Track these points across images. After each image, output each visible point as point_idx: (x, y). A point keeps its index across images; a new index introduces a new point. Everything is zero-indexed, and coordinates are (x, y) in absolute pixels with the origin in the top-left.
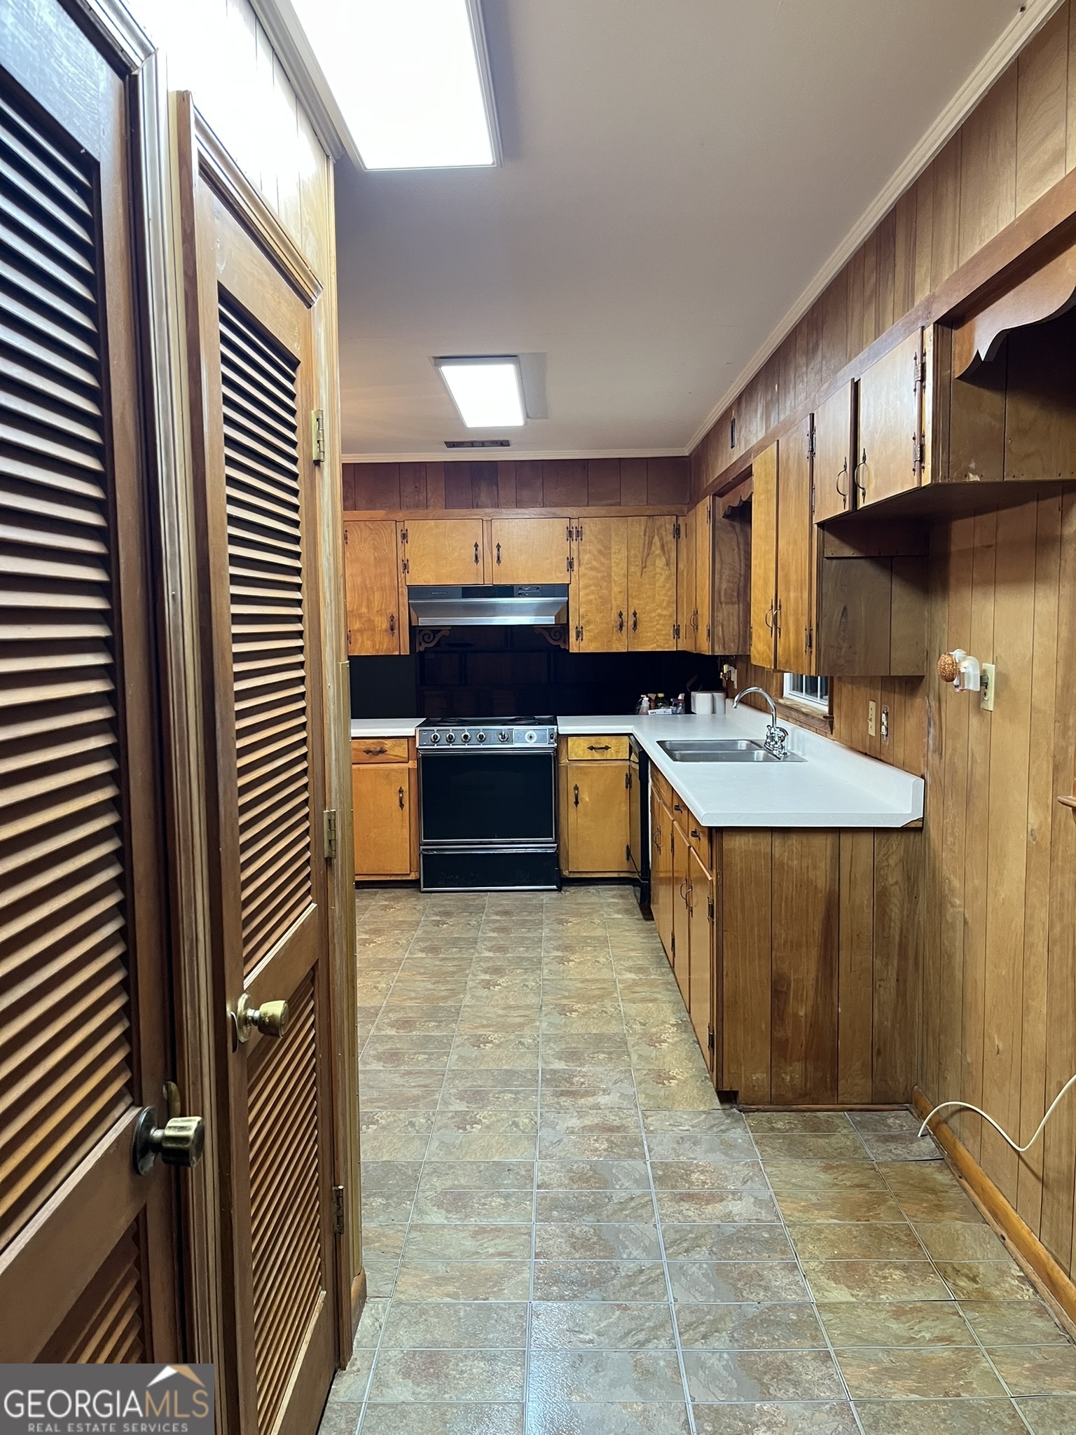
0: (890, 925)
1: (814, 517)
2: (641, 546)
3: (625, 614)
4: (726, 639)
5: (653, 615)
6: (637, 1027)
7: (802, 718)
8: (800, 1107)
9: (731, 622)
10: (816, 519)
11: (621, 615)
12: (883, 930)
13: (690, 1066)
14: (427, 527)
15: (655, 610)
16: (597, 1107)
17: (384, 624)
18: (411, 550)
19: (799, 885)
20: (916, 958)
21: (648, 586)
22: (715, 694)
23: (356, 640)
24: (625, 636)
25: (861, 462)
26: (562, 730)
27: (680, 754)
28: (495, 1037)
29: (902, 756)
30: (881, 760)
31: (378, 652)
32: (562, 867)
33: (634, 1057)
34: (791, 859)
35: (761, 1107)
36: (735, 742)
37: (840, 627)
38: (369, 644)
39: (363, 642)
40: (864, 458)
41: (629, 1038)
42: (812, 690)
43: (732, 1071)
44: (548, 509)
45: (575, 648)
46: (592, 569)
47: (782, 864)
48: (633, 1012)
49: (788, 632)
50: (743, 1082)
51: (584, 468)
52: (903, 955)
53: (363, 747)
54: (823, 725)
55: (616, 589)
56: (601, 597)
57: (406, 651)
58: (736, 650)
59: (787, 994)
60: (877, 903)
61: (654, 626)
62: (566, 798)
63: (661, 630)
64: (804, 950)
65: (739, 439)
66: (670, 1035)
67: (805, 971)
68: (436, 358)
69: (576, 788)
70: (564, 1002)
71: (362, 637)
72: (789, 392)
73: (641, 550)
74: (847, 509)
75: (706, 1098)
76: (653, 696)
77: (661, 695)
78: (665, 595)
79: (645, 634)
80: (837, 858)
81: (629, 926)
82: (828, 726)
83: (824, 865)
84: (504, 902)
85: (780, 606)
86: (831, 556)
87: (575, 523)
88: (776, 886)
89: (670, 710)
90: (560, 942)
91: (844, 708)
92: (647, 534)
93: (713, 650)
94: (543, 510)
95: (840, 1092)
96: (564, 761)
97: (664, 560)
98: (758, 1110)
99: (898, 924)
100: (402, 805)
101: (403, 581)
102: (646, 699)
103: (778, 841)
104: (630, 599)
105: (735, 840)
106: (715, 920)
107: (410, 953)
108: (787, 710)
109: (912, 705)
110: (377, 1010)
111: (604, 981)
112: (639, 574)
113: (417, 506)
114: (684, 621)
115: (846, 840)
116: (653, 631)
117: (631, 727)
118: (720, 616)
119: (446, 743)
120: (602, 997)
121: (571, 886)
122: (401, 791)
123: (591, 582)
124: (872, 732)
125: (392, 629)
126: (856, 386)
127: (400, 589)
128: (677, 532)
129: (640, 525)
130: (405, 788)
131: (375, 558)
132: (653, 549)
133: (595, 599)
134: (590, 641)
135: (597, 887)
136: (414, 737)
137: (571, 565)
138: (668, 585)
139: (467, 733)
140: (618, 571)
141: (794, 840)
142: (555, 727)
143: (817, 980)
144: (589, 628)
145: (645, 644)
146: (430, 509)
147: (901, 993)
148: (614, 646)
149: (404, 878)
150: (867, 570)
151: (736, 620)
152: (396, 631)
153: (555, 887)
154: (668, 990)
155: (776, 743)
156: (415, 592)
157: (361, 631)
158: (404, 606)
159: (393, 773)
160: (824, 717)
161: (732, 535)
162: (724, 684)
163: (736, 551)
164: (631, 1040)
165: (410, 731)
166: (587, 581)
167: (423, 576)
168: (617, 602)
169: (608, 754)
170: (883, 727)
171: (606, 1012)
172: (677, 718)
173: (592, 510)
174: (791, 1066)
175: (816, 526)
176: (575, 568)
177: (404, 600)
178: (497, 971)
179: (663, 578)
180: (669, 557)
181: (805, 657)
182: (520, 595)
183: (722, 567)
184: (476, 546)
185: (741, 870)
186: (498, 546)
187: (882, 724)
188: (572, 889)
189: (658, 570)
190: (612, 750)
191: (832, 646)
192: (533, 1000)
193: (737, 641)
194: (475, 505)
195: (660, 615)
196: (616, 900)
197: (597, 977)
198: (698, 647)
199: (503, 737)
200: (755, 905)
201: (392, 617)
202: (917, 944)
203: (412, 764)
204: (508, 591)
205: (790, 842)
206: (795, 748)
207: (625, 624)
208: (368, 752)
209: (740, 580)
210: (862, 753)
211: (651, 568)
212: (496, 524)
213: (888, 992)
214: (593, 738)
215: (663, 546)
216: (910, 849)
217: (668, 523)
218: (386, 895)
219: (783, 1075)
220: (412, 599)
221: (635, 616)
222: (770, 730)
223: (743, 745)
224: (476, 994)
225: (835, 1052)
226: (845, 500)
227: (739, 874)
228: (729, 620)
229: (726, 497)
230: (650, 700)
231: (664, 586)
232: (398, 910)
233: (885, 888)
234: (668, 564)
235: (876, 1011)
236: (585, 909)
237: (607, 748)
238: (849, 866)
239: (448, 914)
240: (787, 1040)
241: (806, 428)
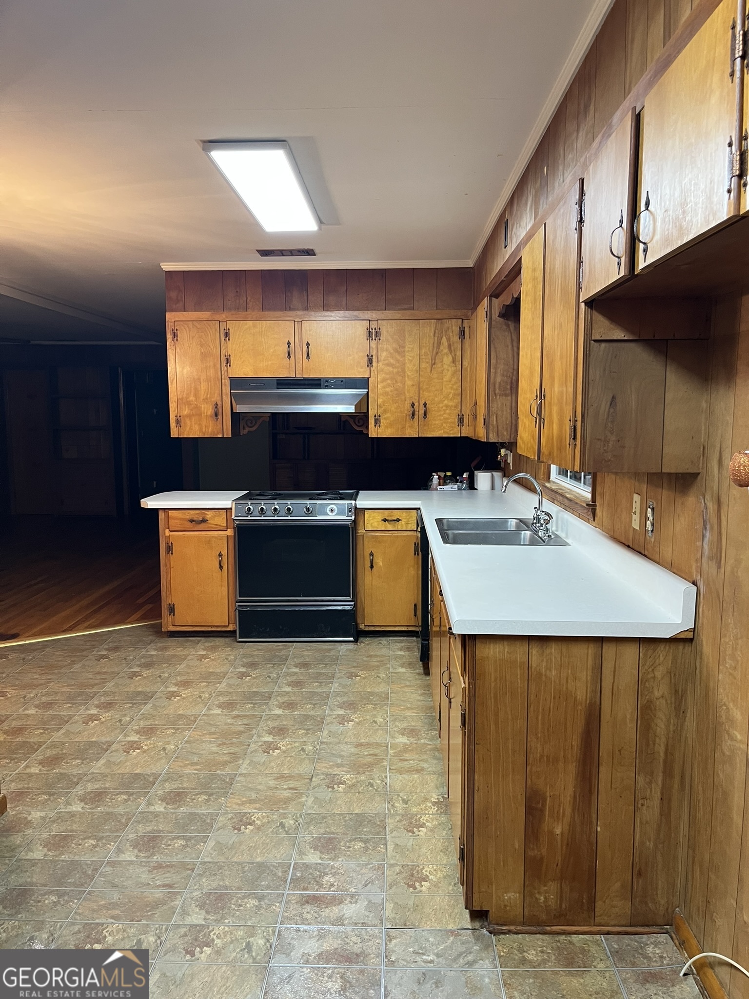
0: (655, 741)
1: (581, 294)
2: (431, 345)
3: (416, 404)
4: (500, 428)
5: (441, 405)
6: (399, 805)
7: (566, 501)
8: (554, 928)
9: (505, 413)
10: (583, 298)
11: (413, 405)
12: (648, 745)
13: (445, 862)
14: (246, 327)
15: (442, 401)
16: (339, 921)
17: (209, 410)
18: (233, 347)
19: (557, 697)
20: (682, 777)
21: (436, 380)
22: (494, 473)
23: (185, 423)
24: (416, 424)
25: (643, 207)
26: (360, 504)
27: (453, 533)
28: (258, 817)
29: (670, 554)
30: (645, 556)
31: (204, 434)
32: (359, 621)
33: (390, 847)
34: (549, 669)
35: (512, 928)
36: (505, 521)
37: (607, 418)
38: (196, 428)
39: (191, 426)
40: (647, 204)
41: (389, 821)
42: (576, 477)
43: (483, 890)
44: (351, 313)
45: (373, 433)
46: (388, 365)
47: (540, 674)
48: (397, 786)
49: (551, 422)
50: (494, 902)
51: (382, 276)
52: (668, 772)
53: (188, 517)
54: (586, 511)
55: (409, 383)
56: (396, 390)
57: (228, 433)
58: (508, 437)
59: (542, 811)
60: (642, 718)
61: (440, 415)
62: (363, 562)
63: (448, 419)
64: (561, 765)
65: (511, 237)
66: (430, 816)
67: (563, 787)
68: (204, 142)
69: (372, 554)
70: (336, 771)
71: (191, 422)
72: (558, 169)
73: (431, 349)
74: (622, 274)
75: (456, 911)
76: (442, 474)
77: (449, 474)
78: (451, 388)
79: (434, 422)
80: (599, 668)
81: (410, 681)
82: (590, 513)
83: (585, 676)
84: (306, 653)
85: (544, 396)
86: (598, 338)
87: (374, 325)
88: (532, 697)
89: (456, 486)
90: (345, 699)
91: (607, 497)
92: (436, 335)
93: (488, 438)
94: (348, 313)
95: (596, 915)
96: (361, 531)
97: (450, 358)
98: (509, 932)
99: (663, 739)
100: (221, 567)
101: (226, 374)
102: (436, 477)
103: (535, 650)
104: (421, 392)
105: (489, 648)
106: (466, 731)
107: (209, 709)
108: (553, 493)
109: (682, 504)
110: (156, 776)
111: (378, 745)
112: (429, 370)
113: (237, 308)
114: (467, 412)
115: (609, 651)
116: (441, 420)
117: (419, 502)
118: (494, 407)
119: (258, 514)
120: (370, 765)
121: (366, 637)
122: (220, 555)
123: (388, 376)
124: (636, 525)
125: (216, 415)
126: (638, 120)
127: (223, 381)
128: (462, 333)
129: (430, 326)
130: (224, 553)
131: (202, 353)
132: (442, 348)
133: (391, 391)
134: (387, 427)
135: (388, 639)
136: (231, 509)
137: (370, 361)
138: (454, 380)
139: (277, 507)
140: (411, 367)
141: (553, 649)
142: (353, 502)
143: (575, 797)
144: (386, 416)
145: (434, 431)
146: (249, 311)
147: (666, 812)
148: (407, 432)
149: (223, 629)
150: (639, 355)
151: (509, 411)
152: (220, 417)
153: (351, 639)
154: (435, 758)
155: (542, 525)
156: (236, 383)
157: (189, 416)
158: (226, 394)
159: (213, 539)
160: (587, 505)
161: (507, 333)
162: (502, 465)
163: (510, 347)
164: (391, 823)
165: (227, 504)
166: (383, 375)
167: (243, 369)
168: (410, 394)
169: (400, 526)
170: (648, 522)
171: (372, 785)
172: (462, 494)
173: (389, 314)
174: (545, 886)
175: (583, 305)
176: (374, 364)
177: (227, 389)
178: (281, 731)
179: (449, 373)
180: (455, 355)
181: (569, 450)
182: (327, 387)
183: (497, 362)
184: (289, 343)
185: (496, 680)
186: (308, 344)
187: (647, 519)
188: (367, 640)
189: (445, 366)
190: (403, 522)
191: (599, 439)
192: (305, 768)
193: (509, 429)
194: (287, 307)
195: (447, 406)
196: (402, 653)
197: (372, 740)
198: (476, 433)
199: (308, 510)
200: (510, 717)
201: (216, 404)
202: (683, 762)
203: (230, 532)
204: (316, 383)
205: (548, 651)
206: (560, 529)
207: (417, 413)
208: (192, 521)
209: (513, 373)
210: (624, 544)
211: (439, 365)
212: (306, 324)
213: (651, 811)
214: (387, 512)
215: (450, 346)
216: (679, 661)
217: (454, 326)
218: (207, 644)
219: (537, 896)
220: (233, 389)
221: (425, 407)
222: (537, 512)
223: (512, 524)
224: (254, 760)
225: (593, 874)
226: (619, 264)
227: (493, 685)
228: (503, 411)
229: (501, 298)
230: (439, 478)
231: (450, 381)
232: (213, 660)
233: (650, 702)
234: (454, 361)
235: (638, 830)
236: (374, 662)
237: (398, 520)
238: (612, 677)
239: (253, 665)
240: (542, 859)
241: (575, 196)
